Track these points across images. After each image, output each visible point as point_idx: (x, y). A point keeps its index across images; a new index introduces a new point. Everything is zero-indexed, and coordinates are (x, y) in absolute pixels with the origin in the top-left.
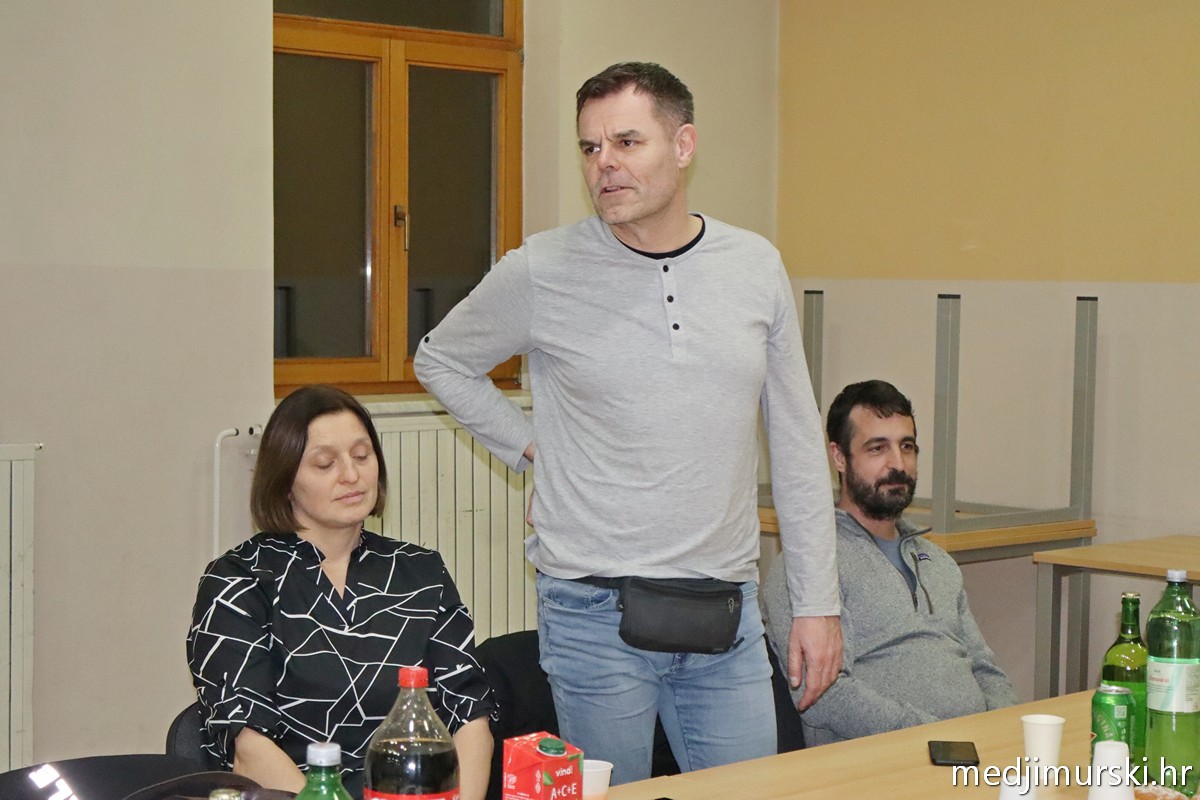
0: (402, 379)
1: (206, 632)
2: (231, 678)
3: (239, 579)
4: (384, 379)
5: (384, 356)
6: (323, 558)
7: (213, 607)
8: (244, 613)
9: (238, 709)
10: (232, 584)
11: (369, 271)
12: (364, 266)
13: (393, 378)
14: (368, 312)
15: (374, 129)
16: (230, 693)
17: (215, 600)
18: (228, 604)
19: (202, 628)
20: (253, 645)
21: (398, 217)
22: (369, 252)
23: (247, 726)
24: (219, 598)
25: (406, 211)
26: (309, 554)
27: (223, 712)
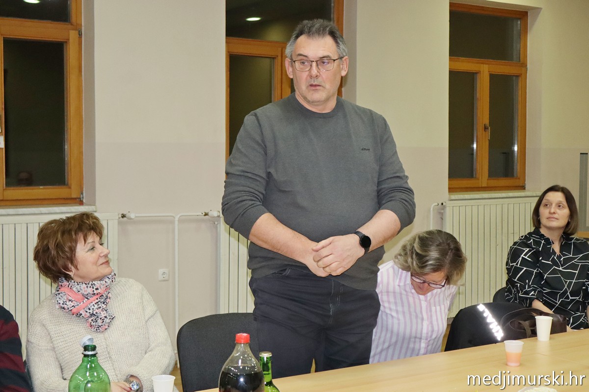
0: (486, 186)
1: (518, 266)
2: (529, 282)
3: (528, 249)
4: (480, 186)
5: (480, 178)
6: (553, 243)
7: (521, 258)
8: (530, 260)
9: (533, 293)
10: (526, 251)
11: (475, 146)
12: (473, 144)
13: (483, 186)
14: (475, 163)
15: (477, 96)
16: (529, 287)
17: (521, 256)
18: (526, 257)
19: (517, 264)
20: (535, 271)
21: (486, 128)
22: (475, 140)
23: (536, 298)
24: (522, 256)
25: (488, 126)
26: (548, 242)
27: (527, 293)
